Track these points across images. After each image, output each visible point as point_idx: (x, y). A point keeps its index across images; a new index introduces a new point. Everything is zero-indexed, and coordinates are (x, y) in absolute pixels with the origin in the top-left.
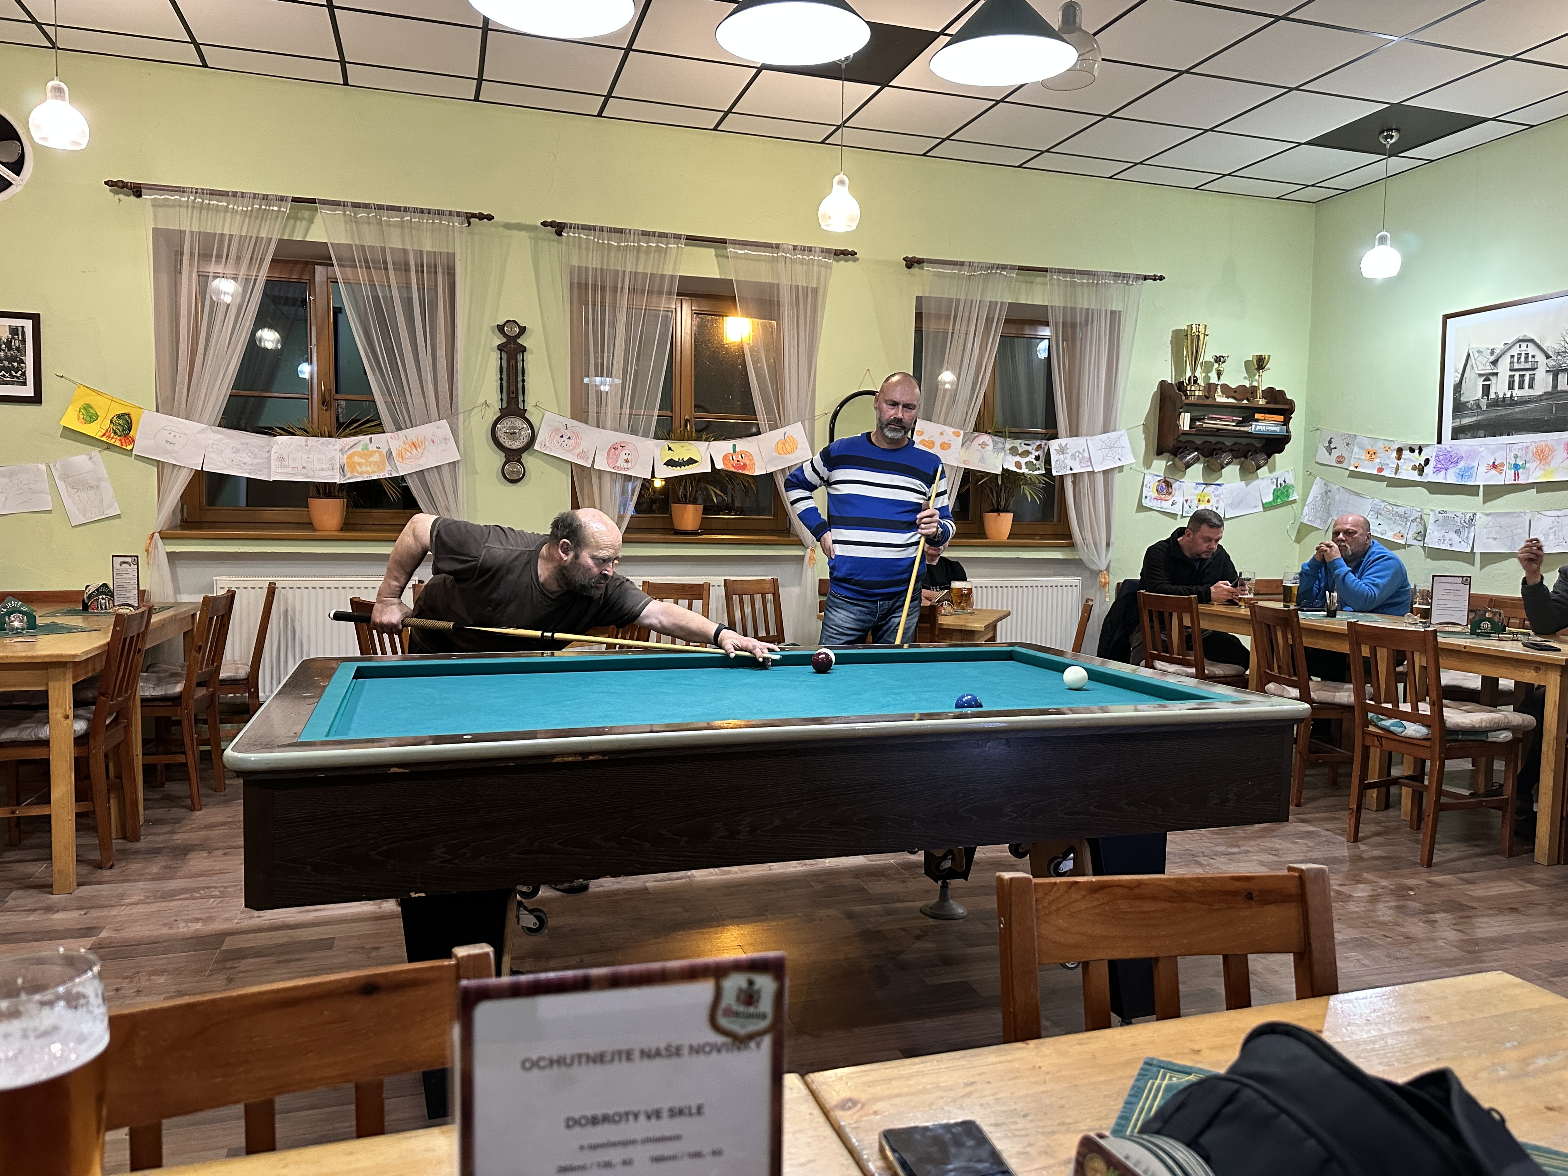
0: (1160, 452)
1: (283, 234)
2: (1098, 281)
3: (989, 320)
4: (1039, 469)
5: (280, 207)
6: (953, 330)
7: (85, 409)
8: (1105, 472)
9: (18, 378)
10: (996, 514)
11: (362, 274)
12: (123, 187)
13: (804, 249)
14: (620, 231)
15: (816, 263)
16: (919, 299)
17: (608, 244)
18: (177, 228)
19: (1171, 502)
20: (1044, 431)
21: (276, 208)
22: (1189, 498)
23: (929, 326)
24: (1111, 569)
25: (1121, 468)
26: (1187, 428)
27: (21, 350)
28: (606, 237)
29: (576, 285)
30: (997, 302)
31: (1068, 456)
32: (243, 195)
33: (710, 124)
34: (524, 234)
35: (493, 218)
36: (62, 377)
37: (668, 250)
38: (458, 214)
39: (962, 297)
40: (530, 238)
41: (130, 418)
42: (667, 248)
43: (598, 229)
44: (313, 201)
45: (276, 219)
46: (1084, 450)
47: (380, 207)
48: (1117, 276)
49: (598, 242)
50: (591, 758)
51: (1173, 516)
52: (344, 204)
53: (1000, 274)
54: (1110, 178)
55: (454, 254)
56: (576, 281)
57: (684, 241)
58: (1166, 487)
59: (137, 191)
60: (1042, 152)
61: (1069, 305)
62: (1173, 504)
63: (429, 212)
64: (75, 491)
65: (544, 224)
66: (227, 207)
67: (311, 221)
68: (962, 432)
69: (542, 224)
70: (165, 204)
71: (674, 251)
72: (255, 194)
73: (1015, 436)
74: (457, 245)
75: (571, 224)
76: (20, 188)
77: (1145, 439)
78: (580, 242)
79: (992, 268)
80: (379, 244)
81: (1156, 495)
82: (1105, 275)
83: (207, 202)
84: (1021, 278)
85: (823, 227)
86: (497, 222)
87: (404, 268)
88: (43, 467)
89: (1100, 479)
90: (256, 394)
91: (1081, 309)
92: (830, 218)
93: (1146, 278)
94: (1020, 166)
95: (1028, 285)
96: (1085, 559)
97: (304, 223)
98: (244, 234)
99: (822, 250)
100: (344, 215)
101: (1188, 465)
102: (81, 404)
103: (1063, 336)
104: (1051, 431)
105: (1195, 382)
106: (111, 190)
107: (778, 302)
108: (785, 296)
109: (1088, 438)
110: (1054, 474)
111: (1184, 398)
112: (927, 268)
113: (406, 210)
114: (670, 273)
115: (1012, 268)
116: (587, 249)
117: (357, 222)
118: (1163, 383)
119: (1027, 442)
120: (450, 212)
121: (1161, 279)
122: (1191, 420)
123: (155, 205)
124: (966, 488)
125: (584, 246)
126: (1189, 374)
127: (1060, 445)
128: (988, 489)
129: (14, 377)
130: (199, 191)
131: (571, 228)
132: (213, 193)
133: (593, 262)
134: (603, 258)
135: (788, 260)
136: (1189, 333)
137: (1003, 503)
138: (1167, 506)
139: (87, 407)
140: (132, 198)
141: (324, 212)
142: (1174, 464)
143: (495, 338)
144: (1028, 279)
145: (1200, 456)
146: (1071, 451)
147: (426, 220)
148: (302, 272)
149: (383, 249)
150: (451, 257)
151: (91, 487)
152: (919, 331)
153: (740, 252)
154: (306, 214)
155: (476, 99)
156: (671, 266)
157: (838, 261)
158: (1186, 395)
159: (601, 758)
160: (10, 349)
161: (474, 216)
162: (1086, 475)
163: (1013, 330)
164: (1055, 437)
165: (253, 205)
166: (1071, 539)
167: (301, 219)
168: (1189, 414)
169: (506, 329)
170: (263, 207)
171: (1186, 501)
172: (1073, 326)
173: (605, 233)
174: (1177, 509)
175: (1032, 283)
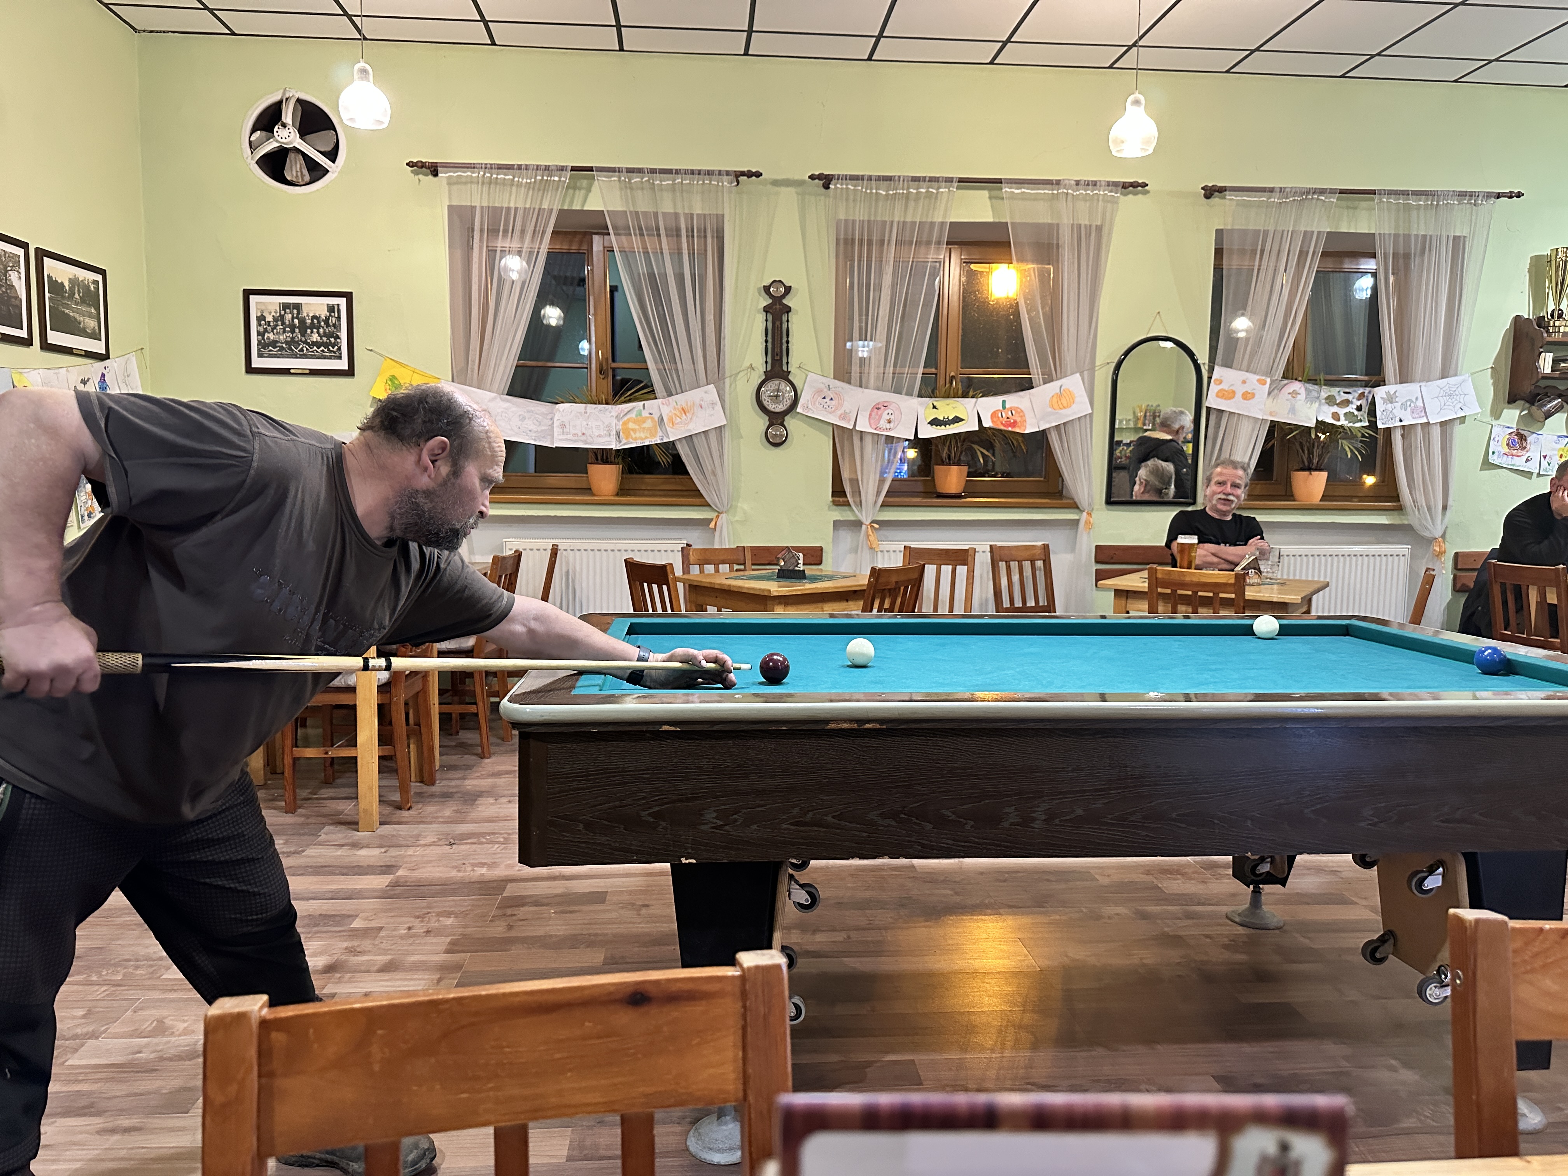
0: (1512, 400)
1: (563, 204)
2: (1438, 202)
3: (1303, 254)
4: (1361, 421)
5: (560, 177)
6: (1260, 266)
7: (391, 380)
8: (1443, 424)
9: (334, 352)
10: (1307, 473)
11: (636, 241)
12: (422, 167)
13: (1088, 184)
14: (889, 179)
15: (1101, 198)
16: (1219, 233)
17: (877, 193)
18: (469, 204)
19: (1524, 458)
20: (1366, 378)
21: (556, 179)
22: (1548, 454)
23: (1231, 263)
24: (1448, 536)
25: (1462, 419)
26: (1548, 370)
27: (337, 326)
28: (874, 186)
29: (842, 242)
30: (1313, 232)
31: (1398, 405)
32: (527, 167)
33: (987, 58)
34: (792, 190)
35: (761, 174)
36: (371, 350)
37: (939, 196)
38: (728, 173)
39: (1271, 228)
40: (797, 193)
42: (938, 193)
43: (866, 178)
44: (590, 169)
45: (557, 189)
46: (1417, 399)
47: (653, 171)
48: (1462, 194)
49: (866, 192)
50: (868, 726)
51: (1528, 474)
52: (619, 170)
53: (1318, 199)
54: (1456, 81)
55: (723, 216)
56: (842, 237)
57: (956, 184)
58: (1519, 440)
59: (433, 170)
60: (1372, 56)
61: (1401, 232)
62: (1527, 461)
63: (699, 172)
65: (812, 177)
66: (513, 180)
67: (589, 190)
68: (1268, 380)
69: (809, 177)
70: (458, 182)
71: (945, 196)
72: (537, 166)
73: (1330, 383)
74: (726, 205)
75: (839, 175)
76: (336, 174)
77: (1494, 384)
78: (847, 194)
79: (1308, 193)
80: (651, 209)
81: (1506, 450)
82: (1446, 194)
83: (495, 176)
84: (1344, 203)
85: (1114, 153)
86: (765, 180)
87: (675, 233)
89: (1436, 432)
90: (540, 364)
91: (1417, 236)
92: (1123, 142)
93: (1499, 196)
94: (1343, 76)
95: (1351, 211)
96: (1415, 524)
97: (583, 192)
98: (528, 206)
99: (1108, 184)
100: (619, 180)
101: (1548, 415)
102: (387, 375)
103: (1393, 269)
104: (1375, 378)
105: (1560, 316)
106: (412, 172)
107: (1058, 244)
108: (1066, 238)
109: (1423, 384)
110: (1380, 426)
111: (1545, 335)
112: (1229, 196)
113: (677, 172)
114: (940, 220)
115: (1333, 191)
116: (855, 200)
117: (631, 189)
118: (1517, 319)
119: (1347, 390)
120: (720, 171)
121: (1518, 197)
122: (1554, 361)
123: (450, 182)
124: (1271, 444)
125: (851, 197)
126: (1551, 306)
127: (1388, 393)
128: (1297, 445)
129: (331, 351)
130: (488, 166)
131: (838, 179)
132: (500, 167)
133: (860, 214)
134: (870, 208)
135: (1070, 197)
136: (1553, 258)
137: (1315, 461)
138: (1519, 463)
139: (393, 379)
140: (430, 177)
141: (601, 179)
142: (1530, 414)
143: (761, 299)
144: (1350, 203)
145: (1565, 404)
146: (1400, 400)
147: (697, 181)
148: (581, 243)
149: (656, 214)
150: (720, 218)
152: (1218, 269)
153: (1017, 191)
154: (585, 183)
155: (746, 54)
156: (942, 213)
157: (1125, 195)
158: (1548, 332)
159: (878, 726)
160: (328, 325)
161: (743, 174)
162: (1419, 427)
163: (1330, 264)
164: (1381, 383)
165: (536, 176)
166: (1399, 501)
167: (580, 189)
168: (1551, 355)
169: (772, 289)
170: (545, 178)
171: (1545, 457)
172: (1407, 256)
173: (873, 182)
174: (1533, 467)
175: (1355, 208)
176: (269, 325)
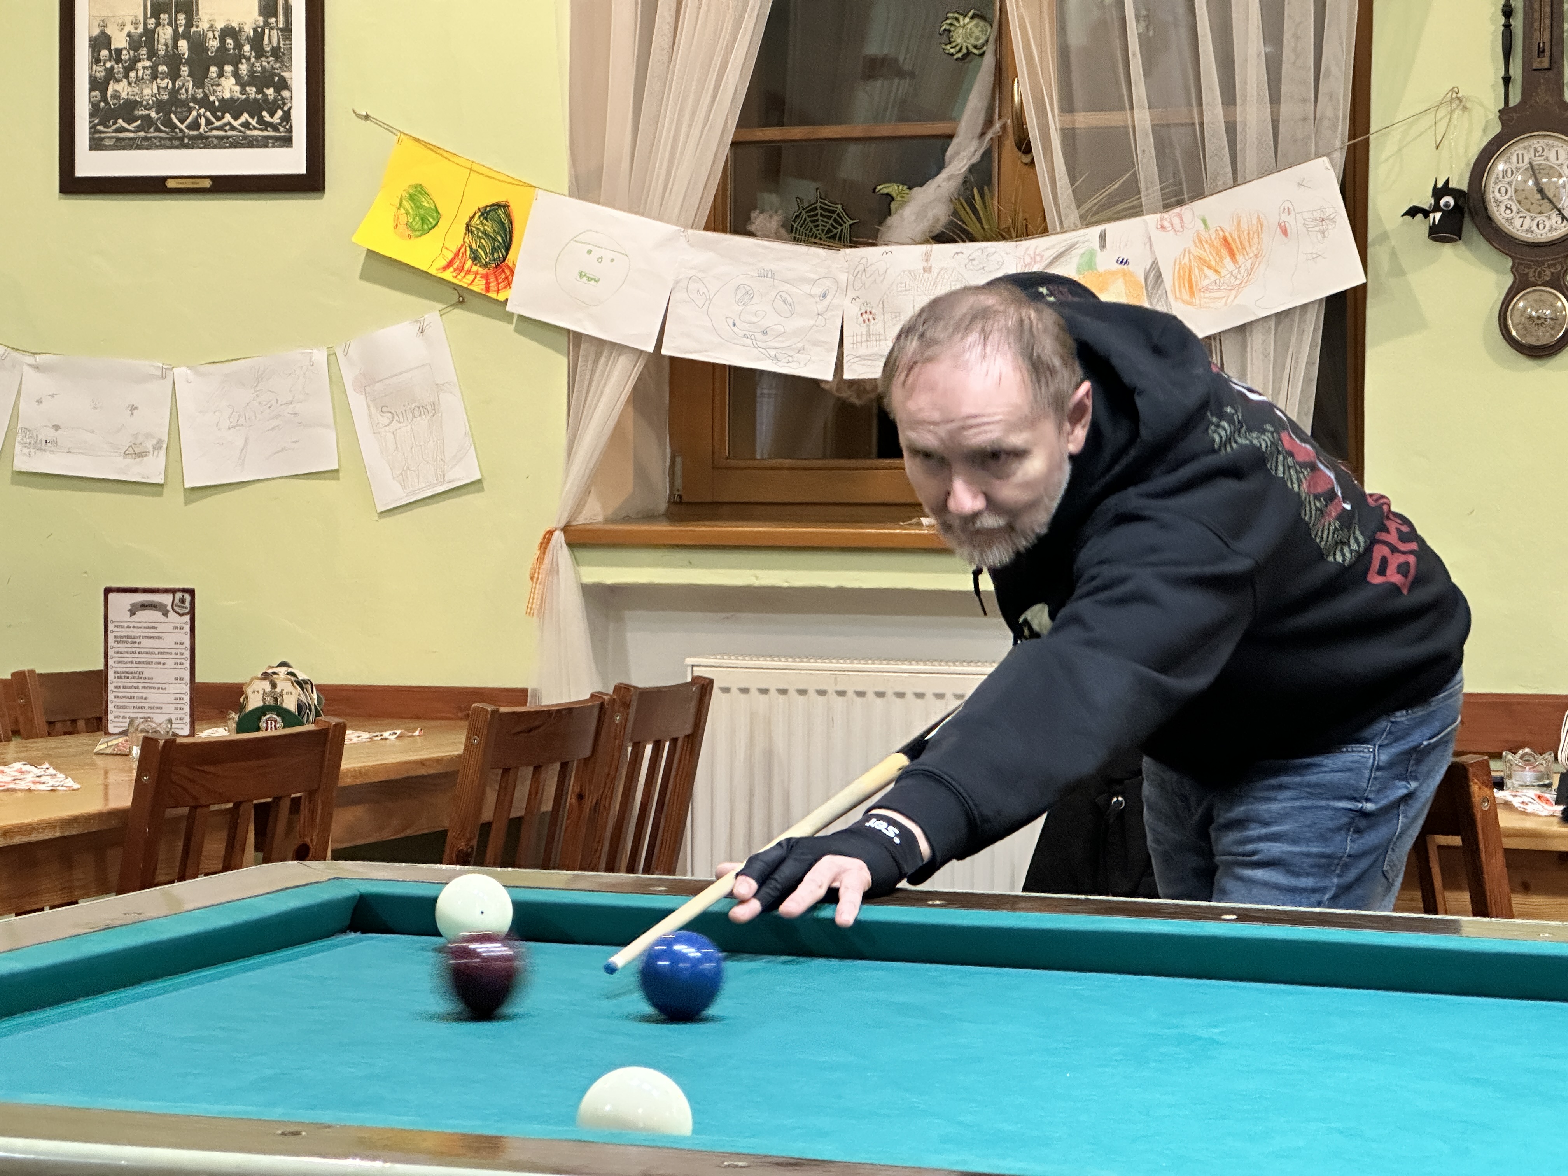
7: (412, 198)
9: (275, 128)
27: (281, 55)
36: (367, 117)
41: (508, 216)
64: (384, 419)
88: (320, 356)
102: (402, 188)
129: (266, 125)
139: (417, 194)
151: (422, 408)
176: (119, 60)
